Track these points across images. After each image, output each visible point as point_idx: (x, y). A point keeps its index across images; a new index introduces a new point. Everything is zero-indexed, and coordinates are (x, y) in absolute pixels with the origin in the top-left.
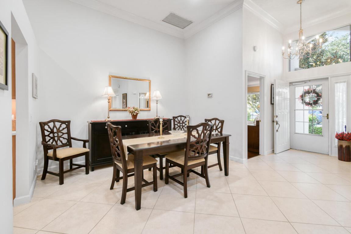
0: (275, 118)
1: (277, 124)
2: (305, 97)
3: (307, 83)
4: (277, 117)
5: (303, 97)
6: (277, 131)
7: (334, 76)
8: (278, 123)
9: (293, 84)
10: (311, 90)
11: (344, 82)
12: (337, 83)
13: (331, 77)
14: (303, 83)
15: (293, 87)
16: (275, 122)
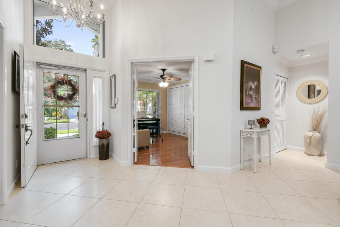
0: (22, 120)
1: (27, 130)
2: (57, 88)
3: (62, 69)
4: (26, 116)
5: (55, 89)
6: (27, 143)
7: (93, 69)
8: (28, 128)
9: (41, 66)
10: (66, 81)
11: (101, 78)
12: (95, 77)
13: (90, 69)
14: (57, 68)
15: (41, 70)
16: (23, 127)
